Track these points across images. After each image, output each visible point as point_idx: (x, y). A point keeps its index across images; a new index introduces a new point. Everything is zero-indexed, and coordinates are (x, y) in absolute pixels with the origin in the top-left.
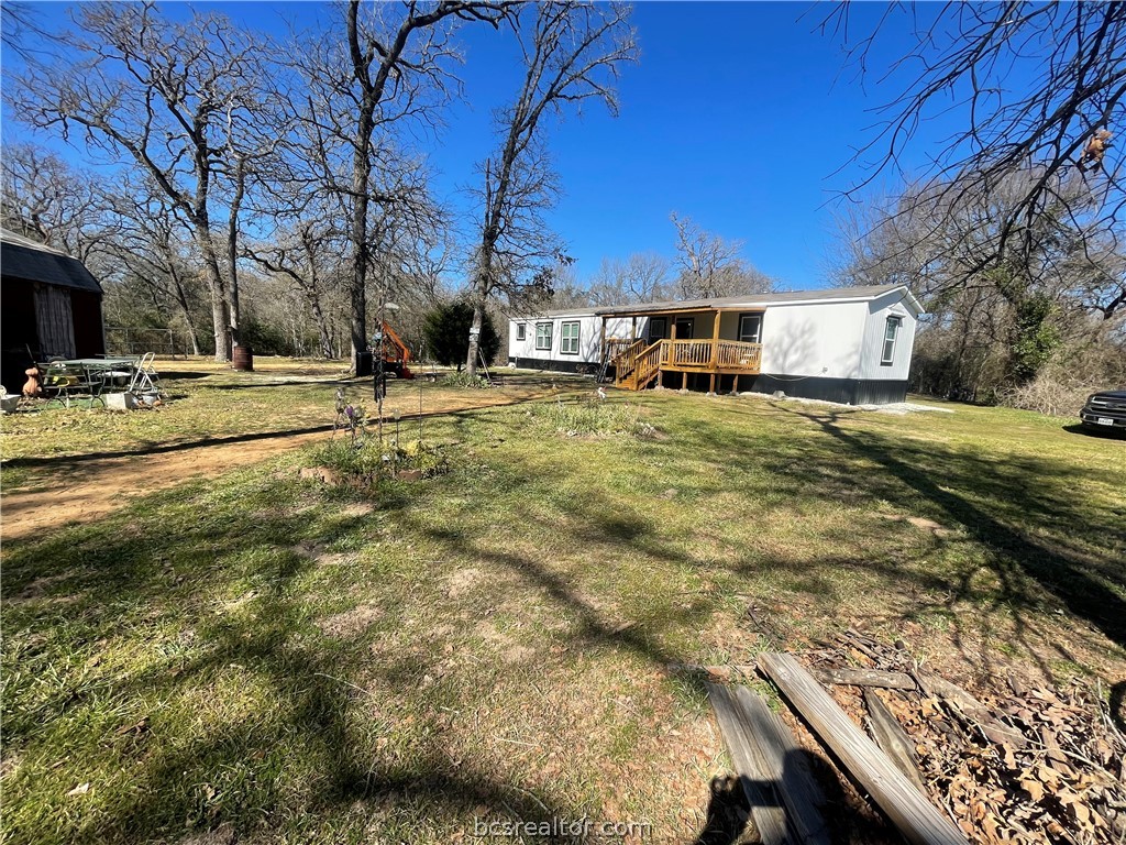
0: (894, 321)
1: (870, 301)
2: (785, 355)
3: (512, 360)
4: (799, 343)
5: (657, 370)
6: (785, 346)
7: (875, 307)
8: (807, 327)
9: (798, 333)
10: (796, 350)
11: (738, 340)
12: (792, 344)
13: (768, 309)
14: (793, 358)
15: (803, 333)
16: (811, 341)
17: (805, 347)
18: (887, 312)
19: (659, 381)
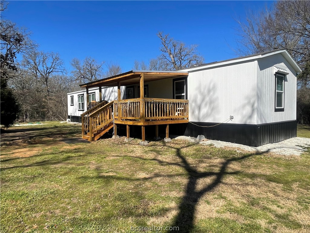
0: (280, 77)
1: (258, 60)
2: (199, 108)
3: (69, 117)
4: (207, 99)
5: (111, 123)
6: (199, 101)
7: (263, 64)
8: (211, 86)
9: (206, 91)
10: (206, 105)
11: (174, 98)
12: (203, 100)
13: (190, 74)
14: (204, 110)
15: (209, 91)
16: (215, 96)
17: (211, 102)
18: (274, 69)
19: (115, 132)
